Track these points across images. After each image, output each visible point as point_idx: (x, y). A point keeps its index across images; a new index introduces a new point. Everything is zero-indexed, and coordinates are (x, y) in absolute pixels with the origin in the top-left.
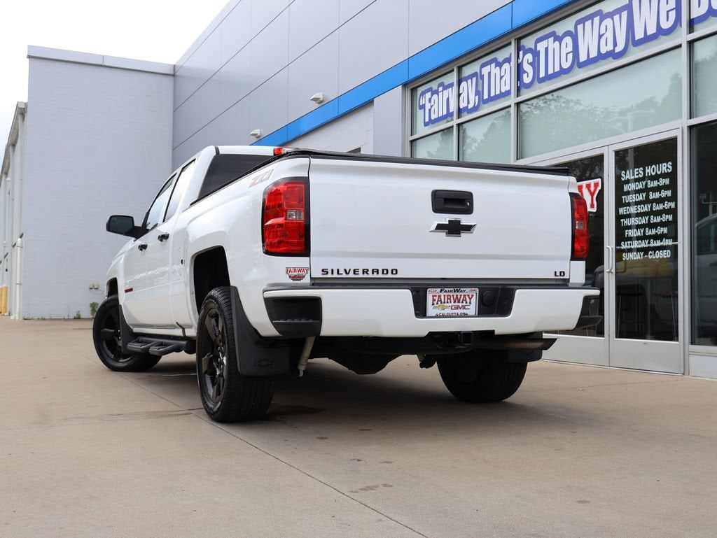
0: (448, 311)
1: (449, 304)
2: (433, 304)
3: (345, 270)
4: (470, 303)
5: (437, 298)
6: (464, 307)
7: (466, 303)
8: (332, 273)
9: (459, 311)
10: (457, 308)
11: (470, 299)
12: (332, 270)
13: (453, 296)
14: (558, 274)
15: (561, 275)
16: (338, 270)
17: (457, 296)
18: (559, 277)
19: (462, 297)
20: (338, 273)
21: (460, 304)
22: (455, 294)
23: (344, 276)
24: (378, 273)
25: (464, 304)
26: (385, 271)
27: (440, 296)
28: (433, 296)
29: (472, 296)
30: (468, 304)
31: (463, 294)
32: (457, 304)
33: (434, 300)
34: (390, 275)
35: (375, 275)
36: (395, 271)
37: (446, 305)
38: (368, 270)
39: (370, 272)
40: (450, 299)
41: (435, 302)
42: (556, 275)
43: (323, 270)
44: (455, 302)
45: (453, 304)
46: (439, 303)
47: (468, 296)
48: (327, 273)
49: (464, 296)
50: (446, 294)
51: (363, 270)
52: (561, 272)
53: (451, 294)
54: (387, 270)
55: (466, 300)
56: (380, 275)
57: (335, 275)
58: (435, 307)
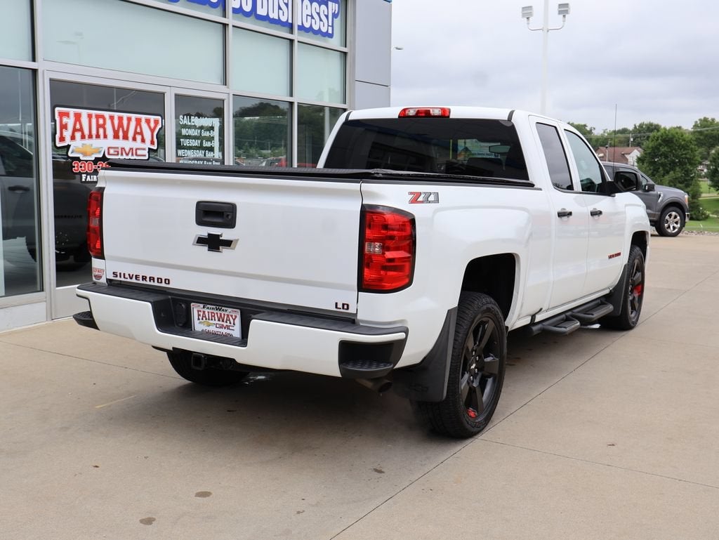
0: (213, 329)
1: (213, 322)
2: (199, 319)
3: (129, 275)
4: (234, 324)
5: (201, 314)
6: (228, 327)
7: (230, 323)
8: (120, 277)
9: (224, 331)
10: (222, 327)
11: (234, 320)
12: (120, 274)
13: (217, 314)
14: (340, 306)
15: (343, 308)
16: (124, 274)
17: (221, 314)
18: (342, 310)
19: (226, 317)
20: (124, 277)
21: (225, 324)
22: (219, 312)
23: (129, 280)
24: (154, 281)
25: (228, 324)
26: (159, 280)
27: (204, 312)
28: (198, 311)
29: (236, 317)
30: (232, 324)
31: (226, 313)
32: (221, 323)
33: (199, 315)
34: (163, 285)
35: (152, 283)
36: (167, 281)
37: (210, 321)
38: (146, 277)
39: (148, 279)
40: (214, 316)
41: (201, 318)
42: (336, 307)
43: (114, 273)
44: (219, 320)
45: (217, 322)
46: (204, 318)
47: (232, 316)
48: (117, 276)
49: (228, 316)
50: (210, 311)
51: (143, 276)
52: (343, 305)
53: (215, 312)
54: (161, 279)
55: (229, 320)
56: (156, 284)
57: (122, 279)
58: (200, 323)
